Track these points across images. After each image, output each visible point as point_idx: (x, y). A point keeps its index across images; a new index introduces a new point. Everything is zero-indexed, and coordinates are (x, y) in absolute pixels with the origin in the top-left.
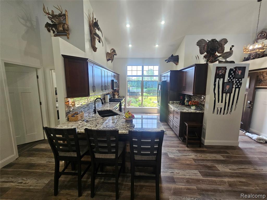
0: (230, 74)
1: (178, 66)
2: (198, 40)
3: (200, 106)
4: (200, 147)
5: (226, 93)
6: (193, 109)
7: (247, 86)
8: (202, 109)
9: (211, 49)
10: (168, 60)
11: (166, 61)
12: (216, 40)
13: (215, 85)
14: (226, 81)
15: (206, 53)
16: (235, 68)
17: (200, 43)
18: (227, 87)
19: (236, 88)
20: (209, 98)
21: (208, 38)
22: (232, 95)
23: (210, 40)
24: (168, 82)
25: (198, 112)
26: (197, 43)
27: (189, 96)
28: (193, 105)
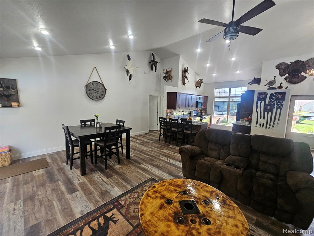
0: (271, 97)
5: (268, 112)
9: (292, 71)
10: (251, 83)
11: (249, 83)
13: (257, 106)
14: (267, 103)
18: (269, 107)
19: (277, 108)
21: (291, 60)
22: (273, 113)
26: (277, 66)
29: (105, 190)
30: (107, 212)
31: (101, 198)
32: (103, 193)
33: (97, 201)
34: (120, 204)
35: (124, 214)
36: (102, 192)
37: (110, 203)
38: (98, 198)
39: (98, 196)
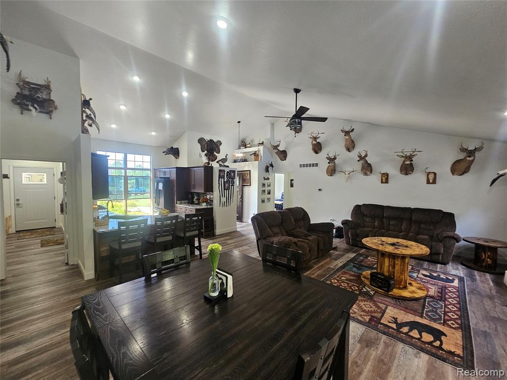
0: (227, 175)
1: (179, 160)
2: (200, 138)
3: (210, 202)
4: (214, 236)
5: (227, 190)
6: (204, 206)
7: (238, 183)
8: (211, 205)
9: (210, 149)
10: (167, 152)
11: (164, 152)
12: (214, 141)
13: (219, 183)
14: (225, 181)
15: (206, 152)
16: (230, 171)
17: (201, 141)
18: (227, 185)
19: (231, 186)
20: (216, 195)
21: (207, 138)
22: (230, 191)
23: (209, 140)
24: (172, 179)
25: (209, 207)
26: (198, 140)
27: (198, 194)
28: (204, 202)
29: (360, 343)
30: (393, 328)
31: (378, 343)
32: (367, 344)
33: (387, 345)
34: (370, 319)
35: (381, 314)
36: (367, 346)
37: (377, 329)
38: (381, 346)
39: (377, 348)
